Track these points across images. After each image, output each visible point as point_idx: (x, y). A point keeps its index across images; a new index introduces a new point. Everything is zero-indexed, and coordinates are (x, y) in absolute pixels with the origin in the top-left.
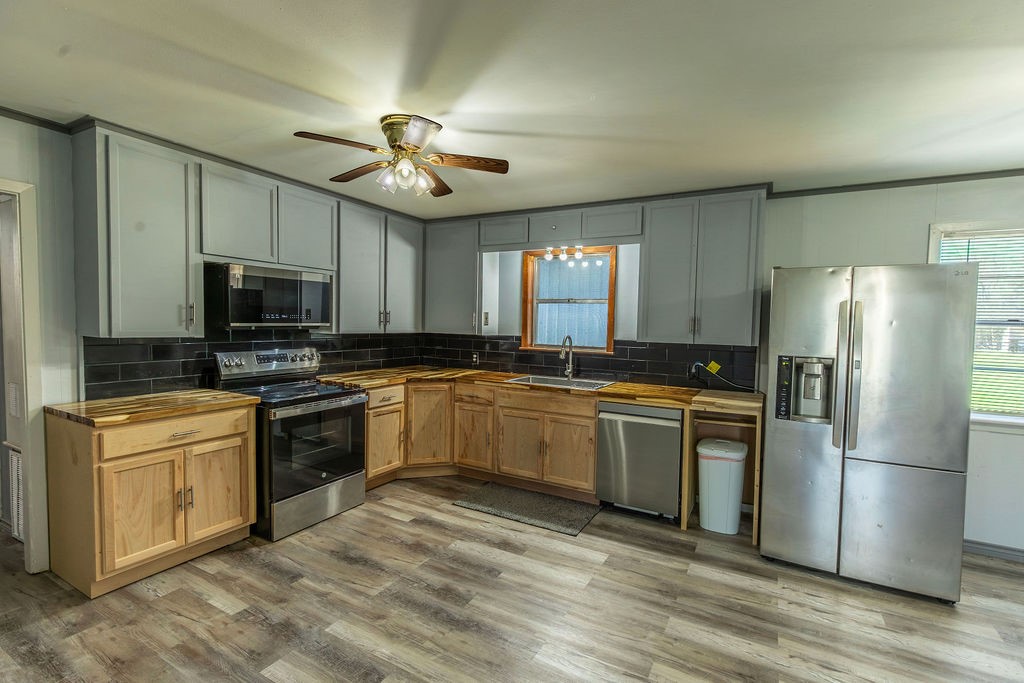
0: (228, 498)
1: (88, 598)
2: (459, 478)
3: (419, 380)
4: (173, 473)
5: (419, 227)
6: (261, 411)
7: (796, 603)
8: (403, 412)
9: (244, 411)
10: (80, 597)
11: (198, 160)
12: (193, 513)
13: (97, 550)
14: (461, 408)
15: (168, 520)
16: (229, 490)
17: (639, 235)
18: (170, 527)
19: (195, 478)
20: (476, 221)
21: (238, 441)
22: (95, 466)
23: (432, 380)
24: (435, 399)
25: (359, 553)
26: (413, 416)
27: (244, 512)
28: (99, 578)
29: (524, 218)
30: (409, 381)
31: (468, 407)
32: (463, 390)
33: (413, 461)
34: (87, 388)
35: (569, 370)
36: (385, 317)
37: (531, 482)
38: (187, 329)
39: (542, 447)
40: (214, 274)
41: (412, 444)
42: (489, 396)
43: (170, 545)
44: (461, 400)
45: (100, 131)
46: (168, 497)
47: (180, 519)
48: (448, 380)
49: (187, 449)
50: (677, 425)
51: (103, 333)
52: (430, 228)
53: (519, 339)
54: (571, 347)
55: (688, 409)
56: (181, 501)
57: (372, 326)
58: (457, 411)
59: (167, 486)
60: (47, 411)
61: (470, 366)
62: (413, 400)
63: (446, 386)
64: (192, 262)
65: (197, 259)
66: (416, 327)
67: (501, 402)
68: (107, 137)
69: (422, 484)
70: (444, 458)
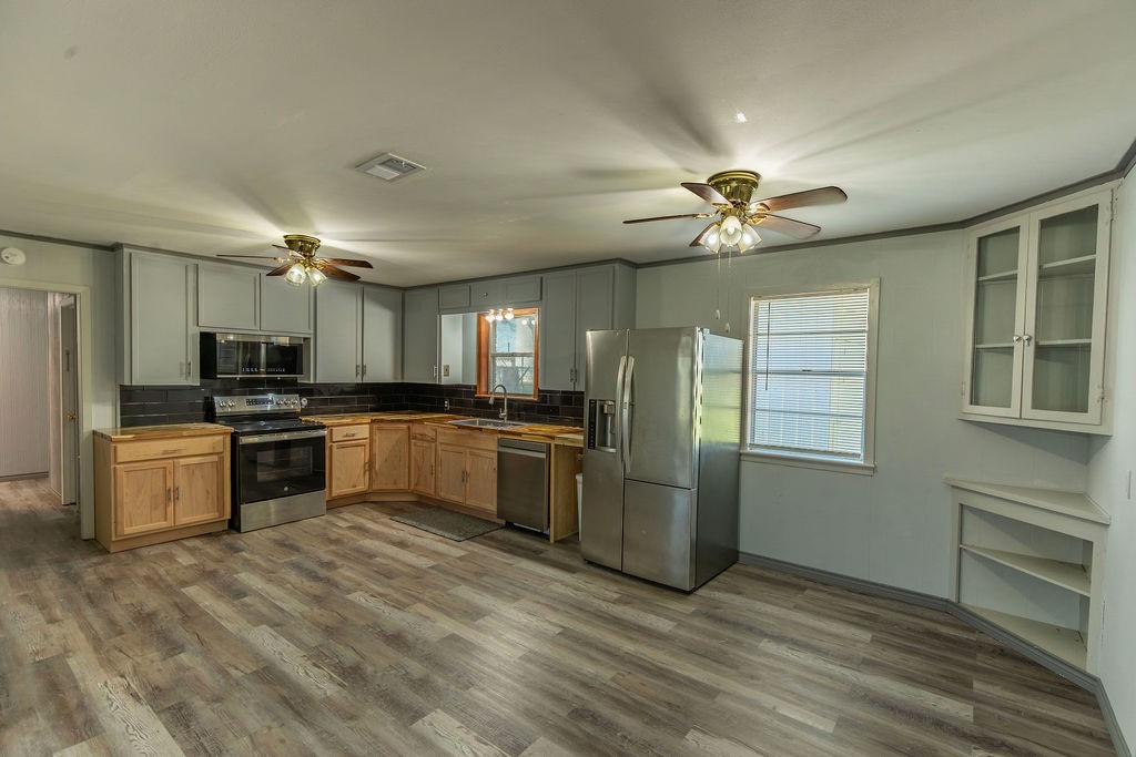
0: (208, 498)
1: (109, 552)
2: (417, 503)
3: (382, 421)
4: (165, 476)
5: (399, 295)
6: (234, 437)
7: (560, 582)
8: (368, 446)
9: (221, 437)
10: (105, 551)
11: (195, 261)
12: (180, 504)
13: (113, 521)
14: (415, 444)
15: (162, 507)
16: (208, 492)
17: (539, 299)
18: (163, 511)
19: (181, 480)
20: (436, 289)
21: (215, 458)
22: (112, 466)
23: (392, 421)
24: (396, 436)
25: (291, 542)
26: (376, 450)
27: (221, 509)
28: (113, 539)
29: (466, 286)
30: (373, 421)
31: (420, 443)
32: (416, 429)
33: (375, 487)
34: (122, 420)
35: (504, 414)
36: (363, 369)
37: (456, 505)
38: (186, 379)
39: (465, 476)
40: (207, 340)
41: (376, 474)
42: (432, 434)
43: (163, 524)
44: (415, 438)
45: (125, 250)
46: (162, 492)
47: (170, 508)
48: (406, 421)
49: (176, 460)
50: (543, 456)
51: (127, 383)
52: (407, 294)
53: (475, 387)
54: (505, 394)
55: (553, 443)
56: (171, 495)
57: (350, 377)
58: (413, 447)
59: (161, 484)
60: (94, 433)
61: (442, 410)
62: (377, 438)
63: (404, 426)
64: (190, 333)
65: (195, 331)
66: (395, 378)
67: (440, 439)
68: (131, 255)
69: (384, 507)
70: (402, 486)
